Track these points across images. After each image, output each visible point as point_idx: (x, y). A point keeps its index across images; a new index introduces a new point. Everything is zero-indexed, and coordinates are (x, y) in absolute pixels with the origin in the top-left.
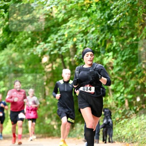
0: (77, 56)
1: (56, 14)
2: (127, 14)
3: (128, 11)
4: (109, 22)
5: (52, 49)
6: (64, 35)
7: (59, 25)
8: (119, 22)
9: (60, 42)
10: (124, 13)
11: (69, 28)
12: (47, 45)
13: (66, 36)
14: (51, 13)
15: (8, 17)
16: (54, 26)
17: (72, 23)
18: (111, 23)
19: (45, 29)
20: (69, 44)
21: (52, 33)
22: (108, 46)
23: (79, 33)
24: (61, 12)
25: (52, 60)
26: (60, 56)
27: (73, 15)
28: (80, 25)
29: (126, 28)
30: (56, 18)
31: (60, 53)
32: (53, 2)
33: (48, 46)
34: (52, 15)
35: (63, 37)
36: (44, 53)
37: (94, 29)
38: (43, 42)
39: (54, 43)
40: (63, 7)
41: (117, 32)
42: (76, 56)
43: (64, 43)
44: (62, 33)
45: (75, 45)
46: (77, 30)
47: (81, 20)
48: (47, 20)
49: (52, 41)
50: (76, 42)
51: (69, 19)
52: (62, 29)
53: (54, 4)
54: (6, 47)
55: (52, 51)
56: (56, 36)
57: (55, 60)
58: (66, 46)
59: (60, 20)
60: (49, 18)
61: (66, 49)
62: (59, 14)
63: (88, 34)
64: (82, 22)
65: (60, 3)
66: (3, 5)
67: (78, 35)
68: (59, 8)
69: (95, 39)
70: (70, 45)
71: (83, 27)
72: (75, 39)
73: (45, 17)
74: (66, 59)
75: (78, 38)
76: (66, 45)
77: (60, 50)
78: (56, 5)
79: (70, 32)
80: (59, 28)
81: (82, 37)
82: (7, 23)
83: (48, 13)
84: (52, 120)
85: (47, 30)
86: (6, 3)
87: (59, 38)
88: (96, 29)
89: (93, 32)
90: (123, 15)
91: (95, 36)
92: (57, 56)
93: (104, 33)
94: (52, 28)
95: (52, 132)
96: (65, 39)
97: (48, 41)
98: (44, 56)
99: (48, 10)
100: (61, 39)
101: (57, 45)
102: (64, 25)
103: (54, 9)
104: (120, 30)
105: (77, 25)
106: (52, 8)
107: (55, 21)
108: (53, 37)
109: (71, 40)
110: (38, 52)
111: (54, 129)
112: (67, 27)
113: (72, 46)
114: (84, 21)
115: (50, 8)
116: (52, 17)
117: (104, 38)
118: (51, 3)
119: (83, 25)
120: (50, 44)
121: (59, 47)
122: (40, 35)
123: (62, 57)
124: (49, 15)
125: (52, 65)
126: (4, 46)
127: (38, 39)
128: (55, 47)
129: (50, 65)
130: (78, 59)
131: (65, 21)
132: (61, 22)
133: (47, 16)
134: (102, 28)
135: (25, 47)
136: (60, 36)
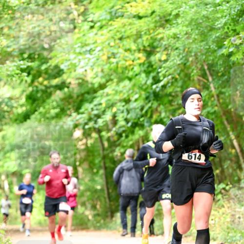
0: (116, 129)
1: (91, 78)
2: (177, 77)
3: (179, 75)
4: (154, 87)
5: (86, 121)
6: (100, 104)
7: (95, 91)
8: (167, 86)
9: (95, 112)
10: (173, 76)
11: (107, 95)
12: (80, 116)
13: (104, 105)
14: (85, 76)
15: (33, 81)
16: (88, 93)
17: (111, 89)
18: (157, 87)
19: (78, 97)
20: (107, 115)
21: (87, 101)
22: (155, 117)
23: (120, 101)
24: (97, 76)
25: (87, 134)
26: (97, 130)
27: (111, 80)
28: (121, 92)
29: (177, 96)
30: (92, 84)
31: (97, 126)
32: (87, 64)
33: (82, 118)
34: (86, 79)
35: (100, 107)
36: (76, 126)
37: (137, 96)
38: (75, 112)
39: (89, 114)
40: (100, 69)
41: (166, 100)
42: (114, 129)
43: (101, 113)
44: (99, 101)
45: (114, 116)
46: (117, 97)
47: (122, 84)
48: (80, 85)
49: (86, 112)
50: (115, 113)
51: (108, 84)
52: (98, 96)
53: (89, 65)
54: (29, 118)
55: (86, 124)
56: (92, 106)
57: (89, 135)
58: (103, 118)
59: (96, 85)
60: (82, 83)
61: (103, 122)
62: (95, 78)
63: (131, 103)
64: (123, 87)
65: (96, 64)
66: (25, 67)
67: (119, 104)
68: (95, 71)
69: (138, 108)
70: (108, 117)
71: (124, 94)
72: (114, 109)
73: (77, 82)
74: (104, 133)
75: (118, 108)
76: (104, 116)
77: (96, 122)
78: (92, 66)
79: (109, 100)
80: (95, 95)
81: (123, 106)
82: (31, 89)
83: (82, 76)
84: (86, 208)
85: (80, 98)
86: (30, 64)
87: (95, 108)
88: (140, 96)
89: (136, 100)
90: (173, 78)
91: (138, 104)
92: (92, 129)
93: (150, 101)
94: (86, 95)
95: (86, 224)
96: (103, 109)
97: (81, 111)
98: (76, 129)
99: (81, 73)
100: (97, 109)
101: (92, 116)
102: (101, 92)
103: (89, 71)
104: (170, 98)
105: (116, 92)
106: (86, 70)
107: (90, 86)
108: (87, 107)
109: (110, 110)
110: (70, 125)
111: (89, 220)
112: (105, 94)
113: (111, 118)
114: (125, 86)
115: (83, 70)
116: (87, 82)
117: (150, 107)
118: (85, 65)
119: (125, 91)
120: (84, 116)
121: (95, 119)
122: (72, 104)
123: (99, 131)
124: (83, 80)
125: (87, 141)
126: (26, 117)
127: (69, 109)
128: (90, 119)
129: (84, 141)
130: (117, 134)
131: (102, 87)
132: (97, 88)
133: (80, 81)
134: (148, 94)
135: (53, 118)
136: (95, 105)
